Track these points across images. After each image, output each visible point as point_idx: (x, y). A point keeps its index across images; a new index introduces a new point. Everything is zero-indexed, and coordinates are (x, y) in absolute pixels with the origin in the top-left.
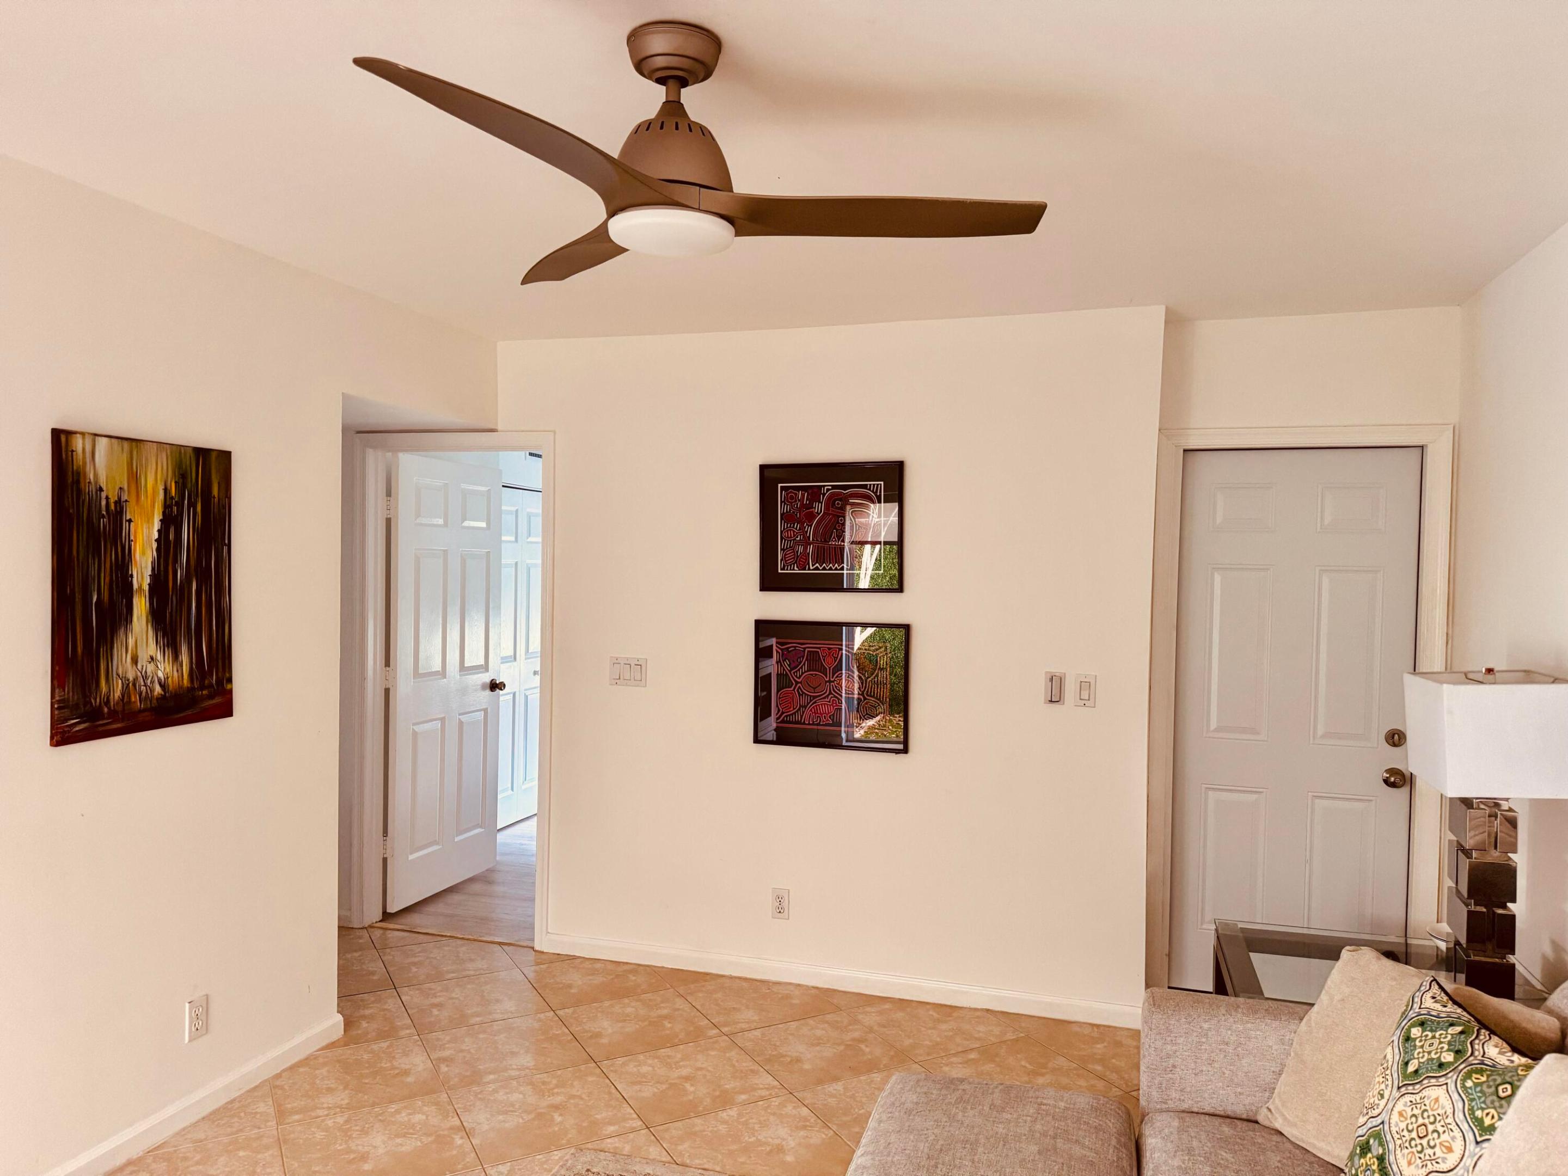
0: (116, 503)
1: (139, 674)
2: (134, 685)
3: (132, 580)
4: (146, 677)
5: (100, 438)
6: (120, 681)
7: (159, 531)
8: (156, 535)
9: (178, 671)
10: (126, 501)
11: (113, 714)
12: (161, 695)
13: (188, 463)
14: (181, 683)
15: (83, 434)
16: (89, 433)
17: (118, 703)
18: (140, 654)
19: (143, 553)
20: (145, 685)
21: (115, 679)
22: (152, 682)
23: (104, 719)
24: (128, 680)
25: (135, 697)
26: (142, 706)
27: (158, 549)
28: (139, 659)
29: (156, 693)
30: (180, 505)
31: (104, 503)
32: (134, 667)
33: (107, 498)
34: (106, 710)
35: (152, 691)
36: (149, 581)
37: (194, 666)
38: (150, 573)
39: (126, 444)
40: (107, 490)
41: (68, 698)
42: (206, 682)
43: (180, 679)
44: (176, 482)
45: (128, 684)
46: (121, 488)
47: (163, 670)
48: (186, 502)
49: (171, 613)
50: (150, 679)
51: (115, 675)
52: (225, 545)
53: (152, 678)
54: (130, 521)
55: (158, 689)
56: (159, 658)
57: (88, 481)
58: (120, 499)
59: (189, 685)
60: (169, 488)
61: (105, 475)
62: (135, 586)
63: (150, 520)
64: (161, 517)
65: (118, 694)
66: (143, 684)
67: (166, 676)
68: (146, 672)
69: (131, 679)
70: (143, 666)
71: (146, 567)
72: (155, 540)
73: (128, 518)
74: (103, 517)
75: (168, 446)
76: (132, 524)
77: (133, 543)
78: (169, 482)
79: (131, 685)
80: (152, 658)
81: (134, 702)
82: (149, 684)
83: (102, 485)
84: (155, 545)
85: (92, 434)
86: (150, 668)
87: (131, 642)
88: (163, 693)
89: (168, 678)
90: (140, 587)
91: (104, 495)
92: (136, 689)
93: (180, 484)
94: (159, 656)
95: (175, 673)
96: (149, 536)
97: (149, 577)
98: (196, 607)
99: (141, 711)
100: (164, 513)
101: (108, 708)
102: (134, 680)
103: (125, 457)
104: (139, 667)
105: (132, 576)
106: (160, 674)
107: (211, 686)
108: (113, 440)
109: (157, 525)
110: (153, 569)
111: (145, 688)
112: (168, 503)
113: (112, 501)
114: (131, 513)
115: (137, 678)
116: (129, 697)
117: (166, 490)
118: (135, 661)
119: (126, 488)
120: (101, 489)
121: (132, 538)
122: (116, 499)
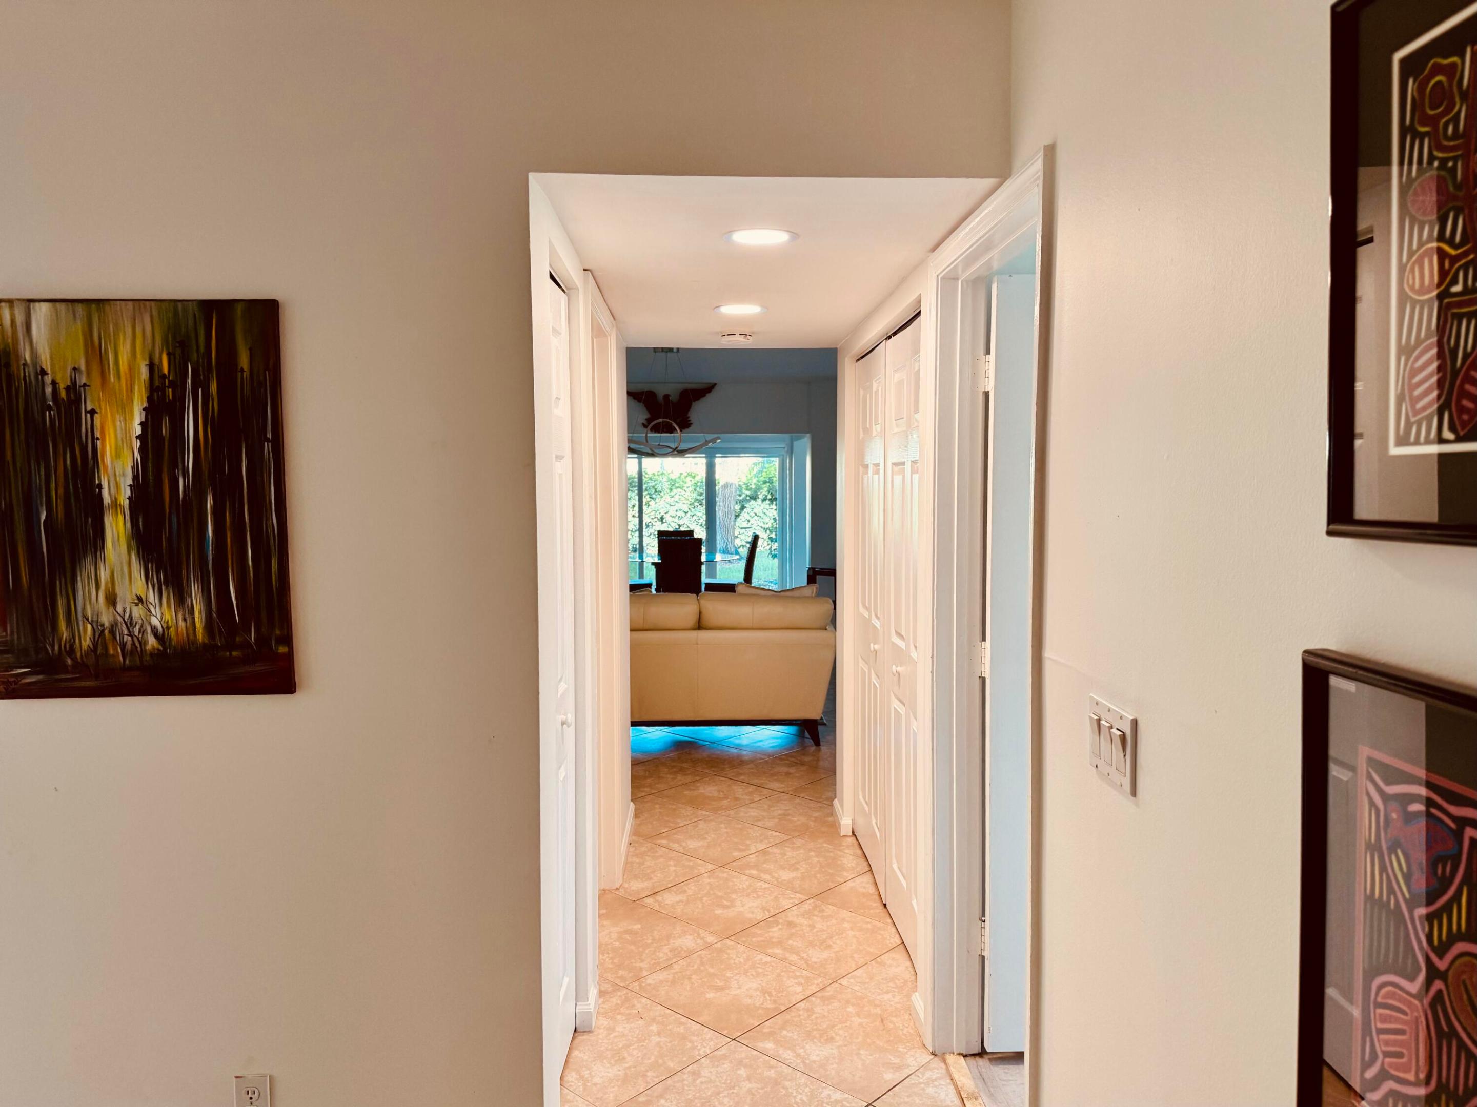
0: (68, 389)
1: (119, 619)
2: (112, 632)
3: (100, 492)
4: (131, 623)
5: (37, 304)
6: (89, 627)
7: (142, 424)
8: (138, 430)
9: (185, 620)
10: (85, 385)
11: (81, 667)
12: (158, 650)
13: (191, 323)
14: (191, 637)
15: (10, 302)
16: (19, 300)
17: (87, 654)
18: (118, 591)
19: (118, 455)
20: (131, 634)
21: (81, 623)
22: (142, 631)
23: (67, 672)
24: (103, 625)
25: (115, 649)
26: (127, 662)
27: (142, 450)
28: (118, 599)
29: (149, 647)
30: (178, 385)
31: (49, 390)
32: (111, 609)
33: (54, 383)
34: (69, 661)
35: (143, 643)
36: (128, 493)
37: (214, 615)
38: (129, 481)
39: (79, 308)
40: (54, 372)
41: (13, 640)
42: (238, 639)
43: (191, 632)
44: (169, 354)
45: (103, 631)
46: (75, 369)
47: (159, 617)
48: (189, 381)
49: (169, 540)
50: (138, 627)
51: (80, 618)
52: (268, 440)
53: (142, 626)
54: (93, 412)
55: (152, 642)
56: (151, 599)
57: (22, 362)
58: (74, 382)
59: (206, 641)
60: (156, 361)
61: (47, 351)
62: (107, 499)
63: (125, 408)
64: (145, 405)
65: (87, 642)
66: (126, 632)
67: (165, 626)
68: (131, 617)
69: (107, 624)
70: (125, 609)
71: (124, 475)
72: (137, 437)
73: (89, 408)
74: (49, 408)
75: (153, 303)
76: (96, 416)
77: (99, 442)
78: (157, 355)
79: (106, 632)
80: (140, 599)
81: (113, 655)
82: (136, 634)
83: (44, 367)
84: (137, 444)
85: (23, 300)
86: (138, 612)
87: (104, 575)
88: (161, 648)
89: (168, 628)
90: (115, 504)
91: (48, 379)
92: (115, 638)
93: (178, 357)
94: (152, 597)
95: (182, 624)
96: (127, 431)
97: (128, 489)
98: (215, 531)
99: (124, 669)
100: (150, 399)
101: (72, 659)
102: (112, 626)
103: (79, 327)
104: (119, 609)
105: (100, 486)
106: (155, 622)
107: (246, 645)
108: (58, 304)
109: (138, 417)
110: (135, 477)
111: (129, 638)
112: (157, 383)
113: (62, 386)
114: (93, 401)
115: (117, 624)
116: (106, 648)
117: (151, 366)
118: (112, 600)
119: (83, 367)
120: (43, 372)
121: (98, 434)
122: (69, 383)
